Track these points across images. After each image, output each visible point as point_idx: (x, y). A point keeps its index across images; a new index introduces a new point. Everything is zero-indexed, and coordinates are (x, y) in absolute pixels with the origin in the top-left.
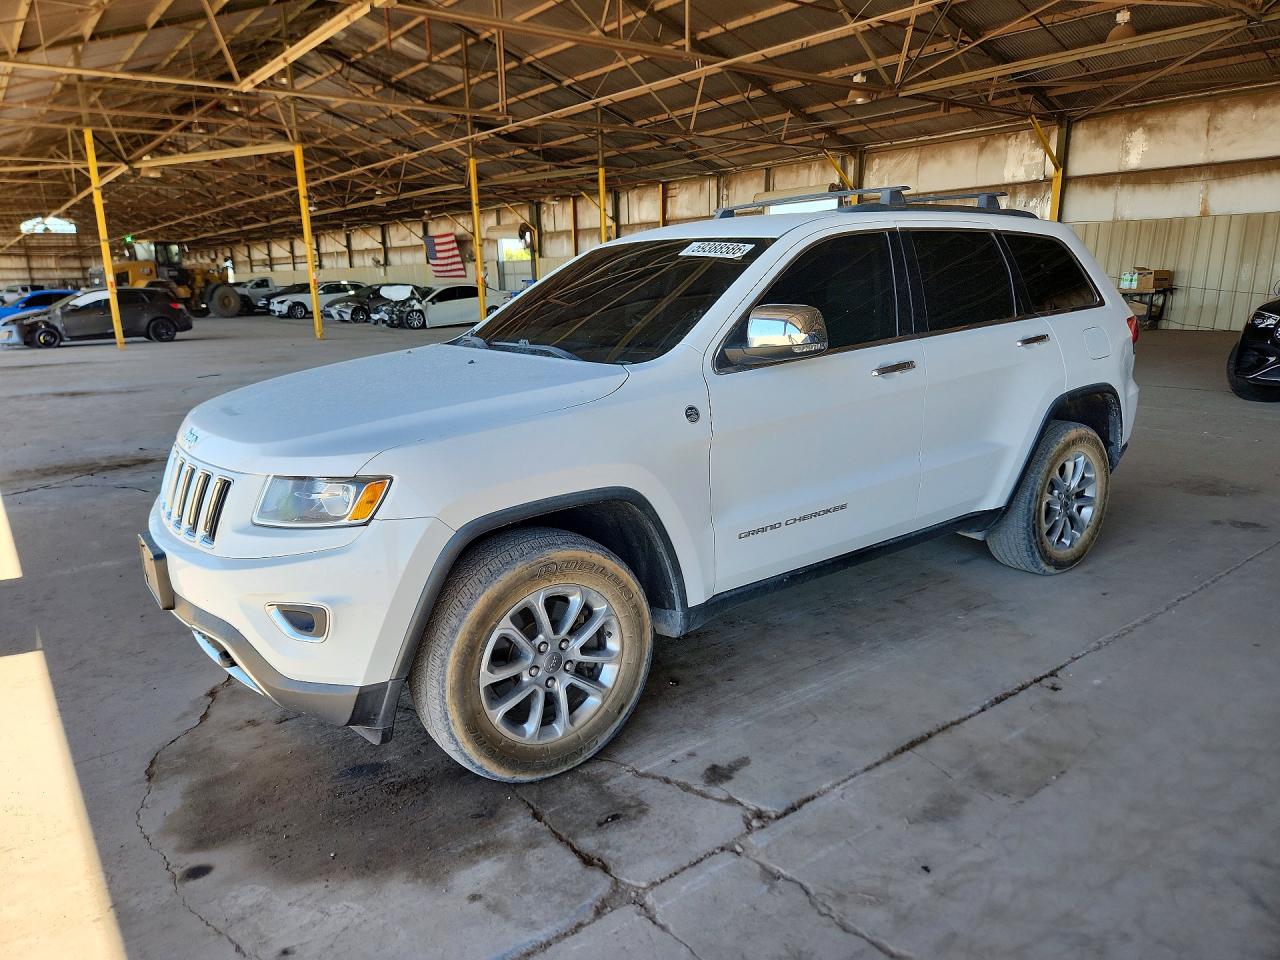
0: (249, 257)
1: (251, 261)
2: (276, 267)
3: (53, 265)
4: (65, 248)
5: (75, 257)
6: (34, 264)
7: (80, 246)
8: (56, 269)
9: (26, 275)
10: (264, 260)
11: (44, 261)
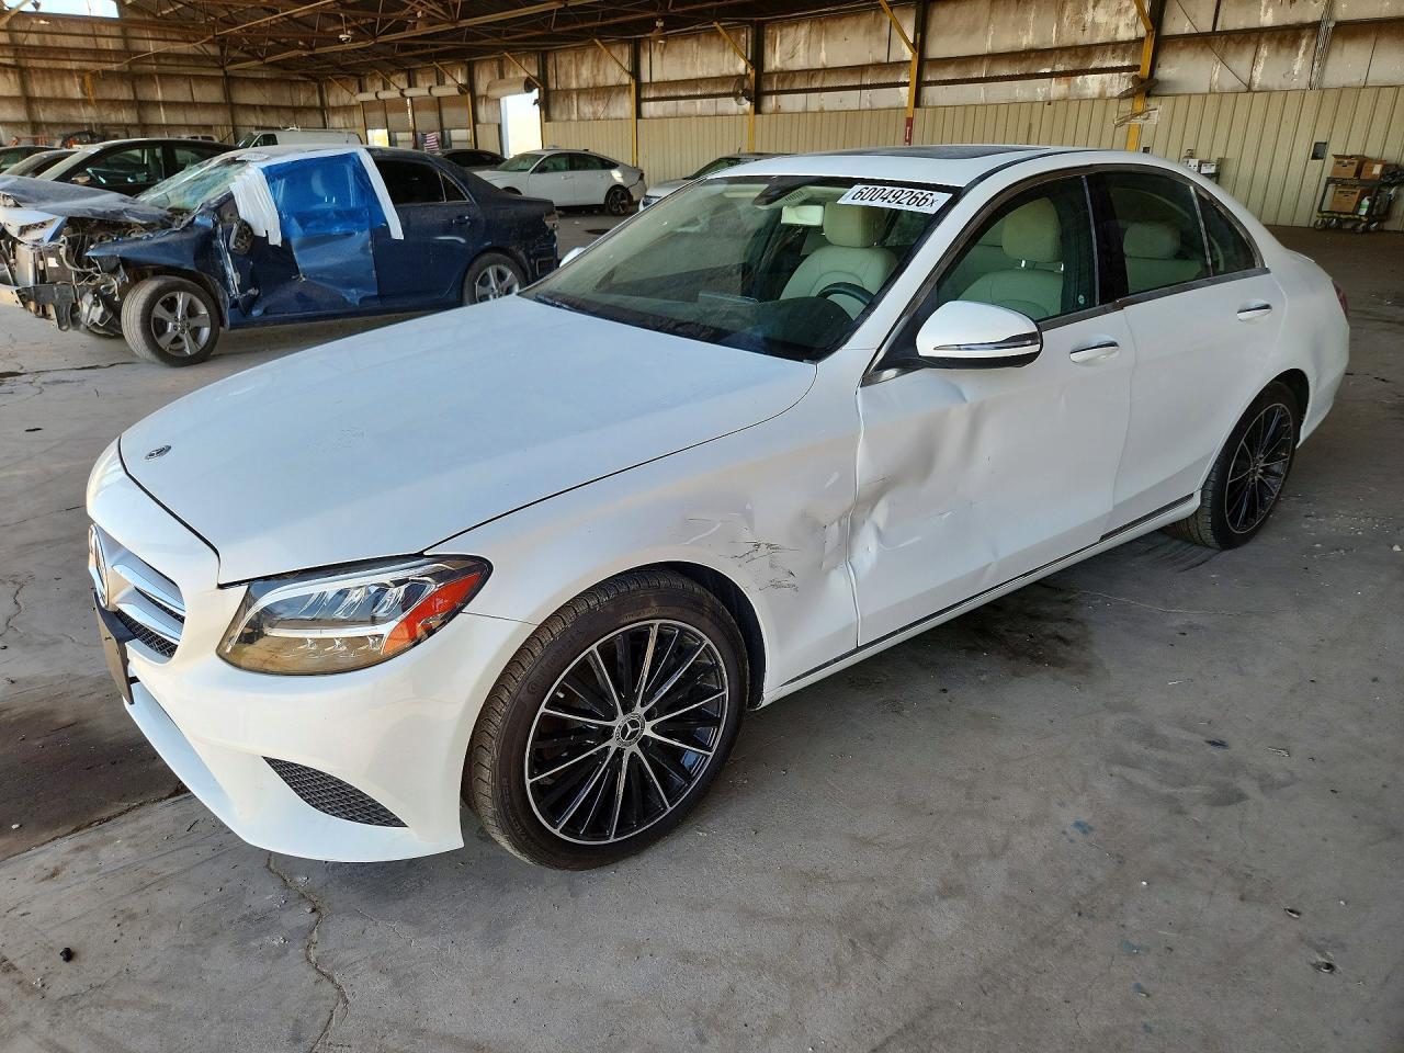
0: (635, 73)
1: (639, 86)
2: (770, 103)
3: (77, 93)
4: (99, 54)
5: (121, 76)
6: (38, 90)
7: (126, 53)
8: (85, 102)
9: (19, 114)
10: (740, 78)
11: (57, 83)
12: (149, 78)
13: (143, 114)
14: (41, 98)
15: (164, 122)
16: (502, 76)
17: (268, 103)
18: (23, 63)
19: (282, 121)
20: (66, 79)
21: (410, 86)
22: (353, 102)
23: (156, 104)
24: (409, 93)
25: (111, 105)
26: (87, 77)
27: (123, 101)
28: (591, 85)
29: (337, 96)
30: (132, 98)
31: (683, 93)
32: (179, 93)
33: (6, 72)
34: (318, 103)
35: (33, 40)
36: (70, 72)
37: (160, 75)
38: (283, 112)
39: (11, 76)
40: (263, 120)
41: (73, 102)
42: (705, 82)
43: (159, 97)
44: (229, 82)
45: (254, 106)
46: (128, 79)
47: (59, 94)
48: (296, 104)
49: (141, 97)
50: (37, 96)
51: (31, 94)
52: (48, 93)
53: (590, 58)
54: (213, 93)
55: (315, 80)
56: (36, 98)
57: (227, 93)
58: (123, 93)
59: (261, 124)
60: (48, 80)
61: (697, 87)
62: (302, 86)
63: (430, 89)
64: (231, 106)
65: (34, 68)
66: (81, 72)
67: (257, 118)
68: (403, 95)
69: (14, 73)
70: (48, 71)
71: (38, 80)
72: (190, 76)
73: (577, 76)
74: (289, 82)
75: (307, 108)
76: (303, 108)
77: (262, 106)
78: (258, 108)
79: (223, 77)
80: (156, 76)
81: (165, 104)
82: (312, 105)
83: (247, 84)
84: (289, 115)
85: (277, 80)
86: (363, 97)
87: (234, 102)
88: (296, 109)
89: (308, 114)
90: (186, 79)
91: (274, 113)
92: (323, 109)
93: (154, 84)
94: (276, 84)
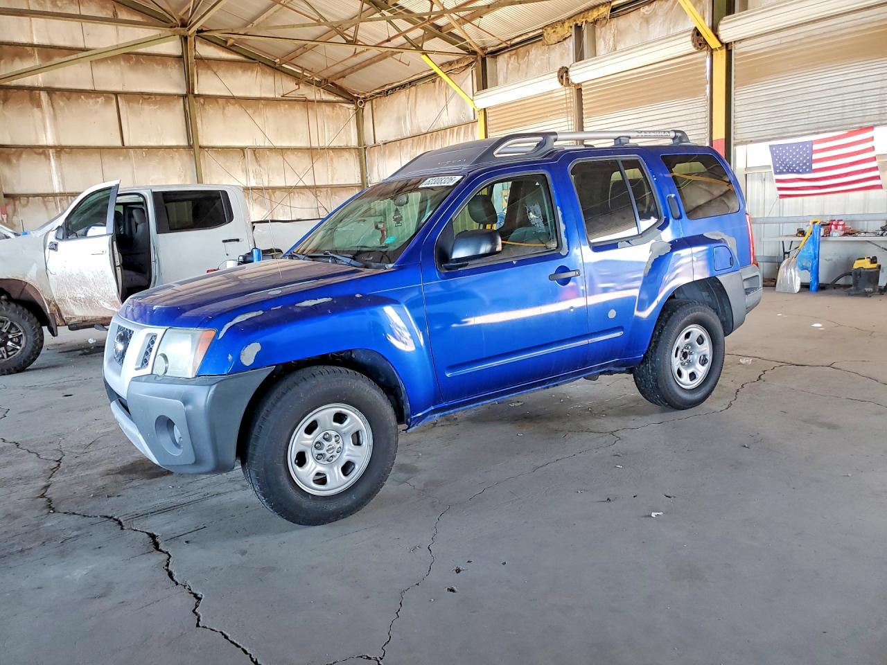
15: (57, 188)
17: (267, 144)
19: (289, 174)
23: (40, 151)
34: (354, 142)
37: (50, 91)
38: (292, 158)
40: (256, 175)
43: (48, 139)
45: (242, 149)
48: (315, 144)
54: (165, 128)
55: (351, 98)
57: (191, 127)
59: (253, 184)
62: (327, 110)
64: (196, 149)
67: (246, 172)
72: (116, 94)
74: (306, 102)
75: (333, 149)
76: (329, 148)
77: (255, 150)
78: (249, 153)
79: (184, 97)
80: (44, 96)
81: (60, 150)
82: (343, 144)
83: (232, 109)
84: (302, 163)
85: (285, 100)
86: (489, 99)
87: (203, 143)
88: (313, 152)
89: (335, 160)
90: (108, 100)
91: (275, 161)
92: (361, 151)
93: (36, 110)
94: (284, 108)
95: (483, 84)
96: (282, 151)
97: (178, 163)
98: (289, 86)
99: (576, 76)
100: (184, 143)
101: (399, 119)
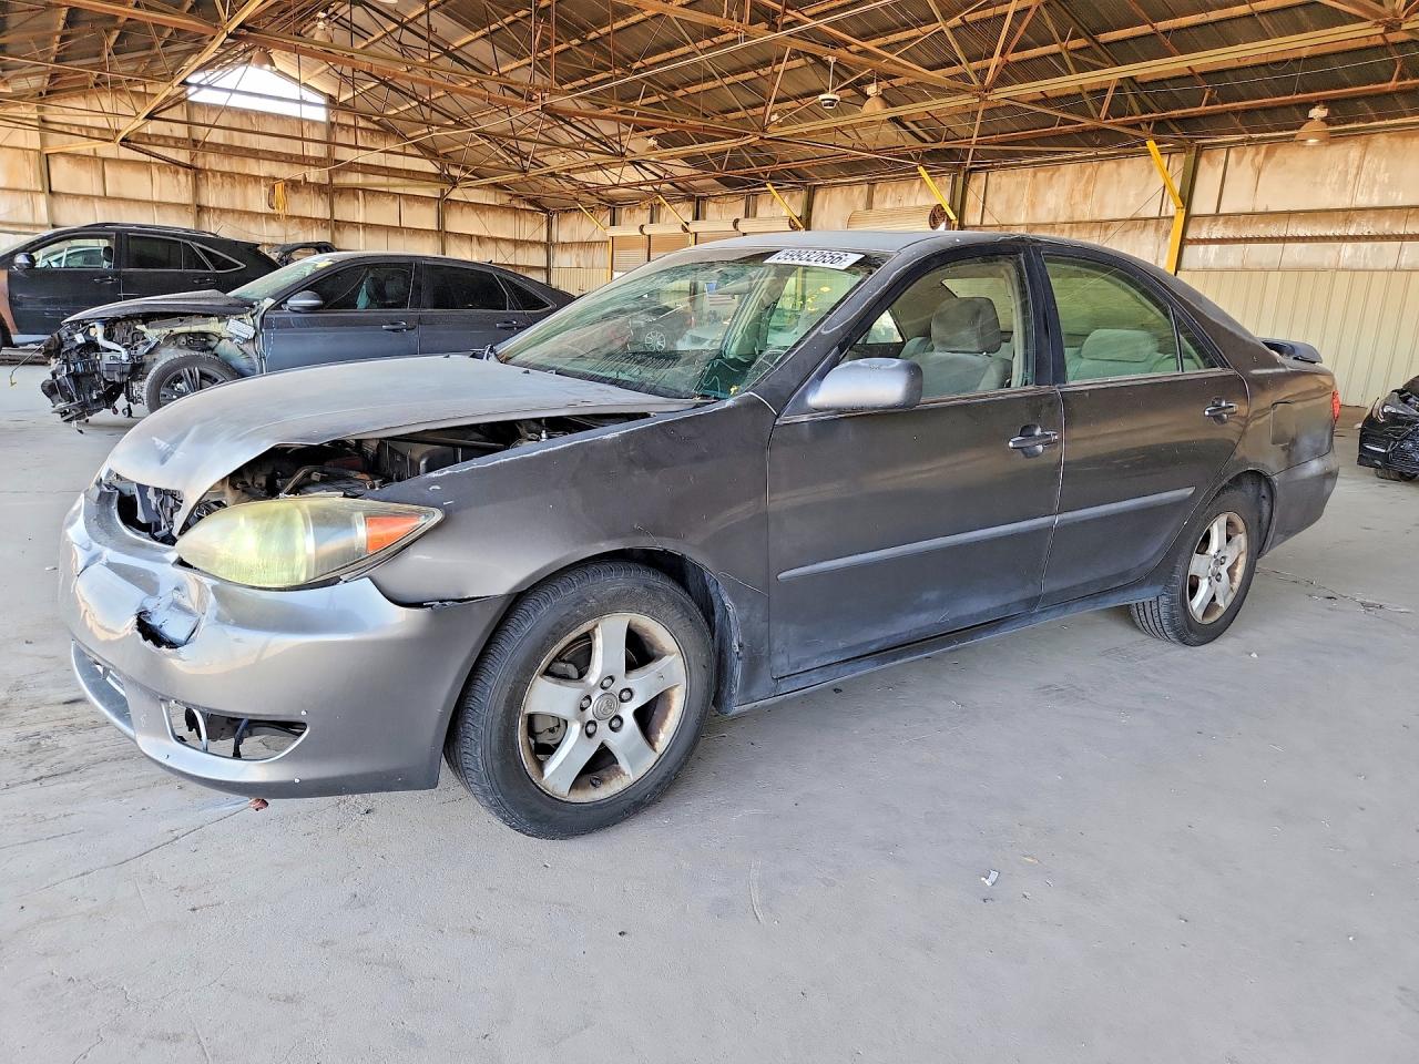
12: (353, 191)
13: (336, 234)
14: (214, 208)
15: (361, 248)
16: (869, 204)
17: (487, 235)
18: (199, 163)
20: (250, 186)
21: (697, 218)
22: (596, 237)
23: (354, 225)
24: (693, 228)
25: (302, 223)
26: (279, 188)
27: (316, 219)
28: (1062, 219)
29: (573, 230)
30: (328, 217)
31: (1302, 232)
32: (384, 213)
33: (177, 172)
34: (544, 239)
35: (217, 136)
36: (257, 179)
37: (364, 190)
38: (502, 245)
39: (182, 177)
40: (477, 253)
41: (255, 215)
42: (1371, 214)
43: (360, 219)
44: (444, 205)
45: (471, 237)
46: (326, 194)
47: (239, 206)
48: (518, 238)
49: (337, 217)
50: (211, 205)
51: (204, 202)
52: (225, 204)
53: (1068, 178)
54: (425, 218)
55: (545, 211)
56: (209, 209)
57: (441, 220)
58: (317, 208)
60: (227, 187)
61: (1348, 221)
62: (528, 216)
63: (736, 221)
64: (442, 234)
65: (214, 172)
66: (272, 180)
67: (471, 250)
68: (686, 231)
69: (187, 174)
70: (231, 175)
71: (215, 185)
72: (400, 195)
73: (1033, 205)
74: (515, 210)
75: (530, 242)
76: (527, 241)
77: (479, 237)
78: (475, 239)
79: (439, 199)
80: (360, 192)
81: (366, 226)
82: (537, 239)
83: (466, 209)
84: (508, 249)
85: (502, 207)
86: (616, 231)
87: (448, 230)
88: (517, 243)
89: (531, 249)
90: (395, 198)
91: (491, 246)
92: (548, 245)
93: (356, 202)
94: (500, 211)
95: (613, 223)
96: (496, 240)
97: (431, 240)
98: (505, 199)
99: (647, 231)
100: (435, 228)
101: (572, 230)
